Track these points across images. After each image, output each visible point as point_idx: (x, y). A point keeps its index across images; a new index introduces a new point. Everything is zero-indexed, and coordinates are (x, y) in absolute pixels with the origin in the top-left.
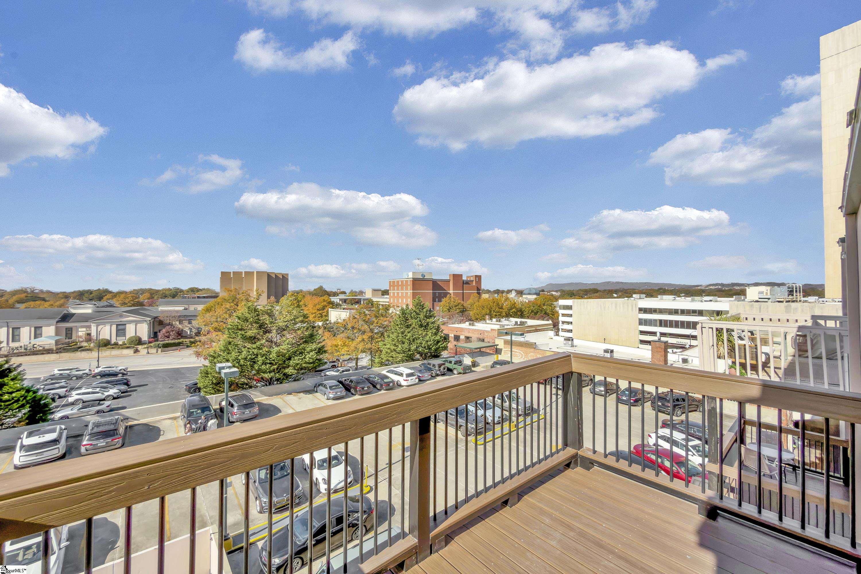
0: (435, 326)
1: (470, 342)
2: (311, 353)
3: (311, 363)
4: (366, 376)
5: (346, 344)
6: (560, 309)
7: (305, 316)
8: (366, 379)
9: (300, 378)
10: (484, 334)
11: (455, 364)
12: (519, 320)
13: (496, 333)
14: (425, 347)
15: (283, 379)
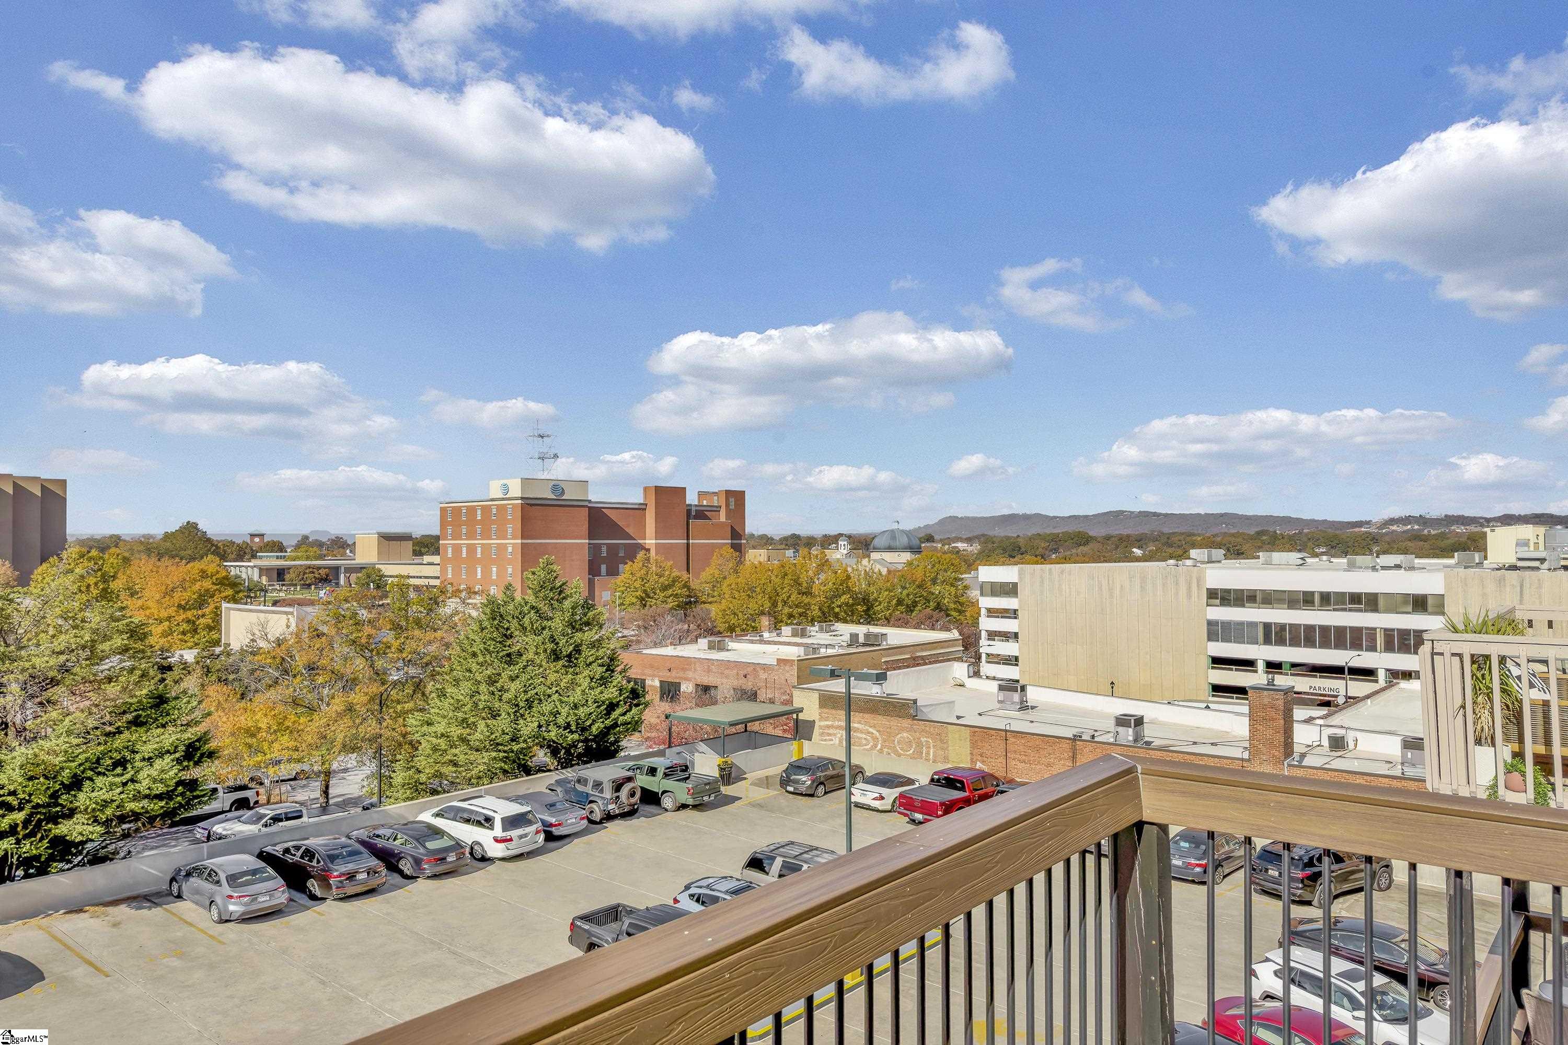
0: (601, 653)
1: (714, 702)
2: (158, 764)
3: (159, 797)
4: (363, 834)
5: (287, 723)
6: (982, 595)
7: (136, 633)
8: (363, 843)
9: (116, 853)
10: (756, 676)
11: (666, 775)
12: (861, 630)
13: (792, 674)
14: (568, 726)
15: (51, 858)
